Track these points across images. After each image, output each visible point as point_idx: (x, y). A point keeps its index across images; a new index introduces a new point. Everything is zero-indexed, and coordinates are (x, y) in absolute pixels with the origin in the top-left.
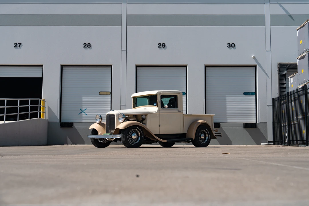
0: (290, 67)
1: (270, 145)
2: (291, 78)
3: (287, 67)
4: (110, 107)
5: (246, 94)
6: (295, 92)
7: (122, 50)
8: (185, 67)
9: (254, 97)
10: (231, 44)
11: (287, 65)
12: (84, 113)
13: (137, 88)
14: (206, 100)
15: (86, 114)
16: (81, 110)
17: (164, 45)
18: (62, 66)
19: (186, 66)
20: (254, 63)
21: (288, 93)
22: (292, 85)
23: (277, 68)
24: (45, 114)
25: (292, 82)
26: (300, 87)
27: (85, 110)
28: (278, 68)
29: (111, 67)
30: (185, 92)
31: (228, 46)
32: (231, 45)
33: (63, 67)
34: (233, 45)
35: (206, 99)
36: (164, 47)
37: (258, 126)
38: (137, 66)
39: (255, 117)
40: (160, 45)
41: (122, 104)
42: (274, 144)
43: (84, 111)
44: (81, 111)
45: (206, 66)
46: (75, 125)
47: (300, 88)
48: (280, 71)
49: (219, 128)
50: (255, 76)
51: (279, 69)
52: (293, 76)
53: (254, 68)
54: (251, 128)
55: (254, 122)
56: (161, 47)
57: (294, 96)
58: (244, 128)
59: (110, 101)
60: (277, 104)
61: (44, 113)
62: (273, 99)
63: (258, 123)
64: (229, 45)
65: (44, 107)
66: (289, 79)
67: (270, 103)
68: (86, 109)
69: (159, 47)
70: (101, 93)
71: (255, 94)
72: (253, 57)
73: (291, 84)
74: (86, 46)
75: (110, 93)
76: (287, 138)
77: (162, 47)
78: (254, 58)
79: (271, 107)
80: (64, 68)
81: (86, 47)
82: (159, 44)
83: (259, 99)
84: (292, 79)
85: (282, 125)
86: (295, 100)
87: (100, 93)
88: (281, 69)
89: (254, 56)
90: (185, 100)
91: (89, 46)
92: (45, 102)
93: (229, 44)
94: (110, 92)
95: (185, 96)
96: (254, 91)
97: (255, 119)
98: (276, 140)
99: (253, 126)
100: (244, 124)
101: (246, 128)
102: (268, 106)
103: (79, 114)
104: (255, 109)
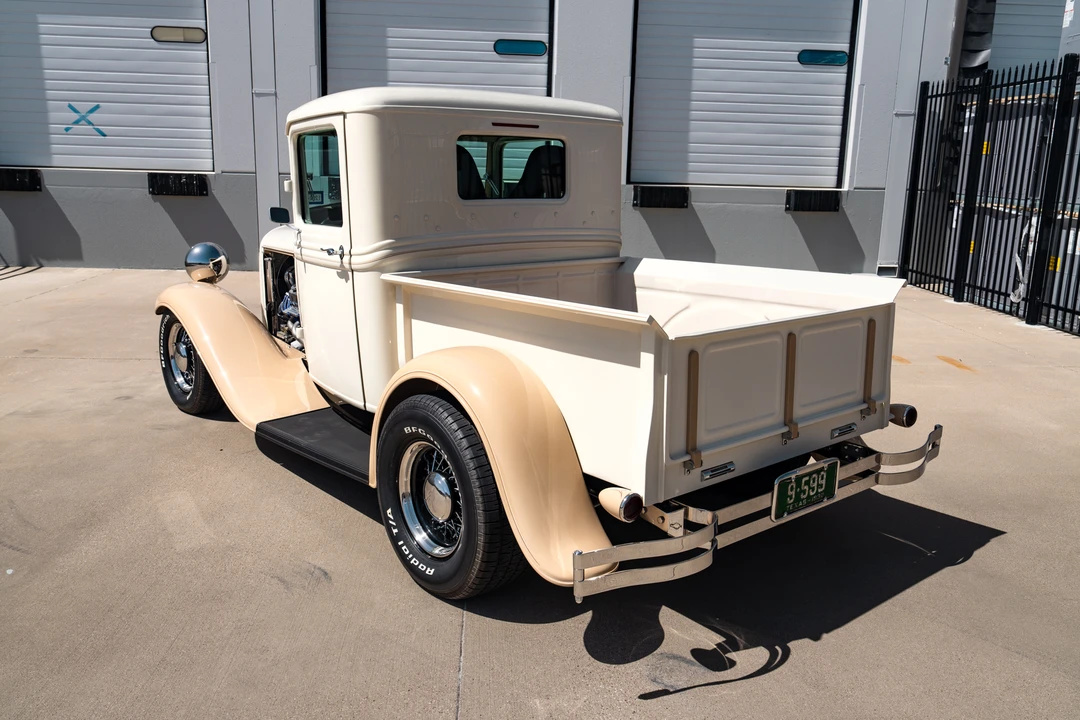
4: (207, 102)
5: (809, 58)
9: (840, 74)
12: (90, 123)
13: (329, 17)
14: (637, 81)
15: (99, 130)
16: (76, 111)
27: (92, 111)
30: (546, 40)
35: (636, 76)
37: (845, 204)
39: (836, 163)
41: (257, 90)
43: (92, 117)
44: (76, 116)
46: (49, 184)
49: (683, 207)
54: (819, 210)
55: (827, 183)
58: (787, 209)
59: (206, 71)
60: (937, 106)
62: (925, 86)
63: (846, 187)
67: (910, 104)
68: (97, 107)
70: (160, 34)
71: (849, 58)
75: (199, 35)
76: (1022, 286)
79: (910, 124)
83: (862, 85)
87: (157, 33)
90: (545, 78)
94: (204, 28)
95: (545, 58)
96: (845, 47)
97: (835, 170)
98: (913, 264)
99: (827, 202)
100: (789, 193)
101: (795, 210)
102: (897, 115)
103: (67, 129)
104: (838, 129)
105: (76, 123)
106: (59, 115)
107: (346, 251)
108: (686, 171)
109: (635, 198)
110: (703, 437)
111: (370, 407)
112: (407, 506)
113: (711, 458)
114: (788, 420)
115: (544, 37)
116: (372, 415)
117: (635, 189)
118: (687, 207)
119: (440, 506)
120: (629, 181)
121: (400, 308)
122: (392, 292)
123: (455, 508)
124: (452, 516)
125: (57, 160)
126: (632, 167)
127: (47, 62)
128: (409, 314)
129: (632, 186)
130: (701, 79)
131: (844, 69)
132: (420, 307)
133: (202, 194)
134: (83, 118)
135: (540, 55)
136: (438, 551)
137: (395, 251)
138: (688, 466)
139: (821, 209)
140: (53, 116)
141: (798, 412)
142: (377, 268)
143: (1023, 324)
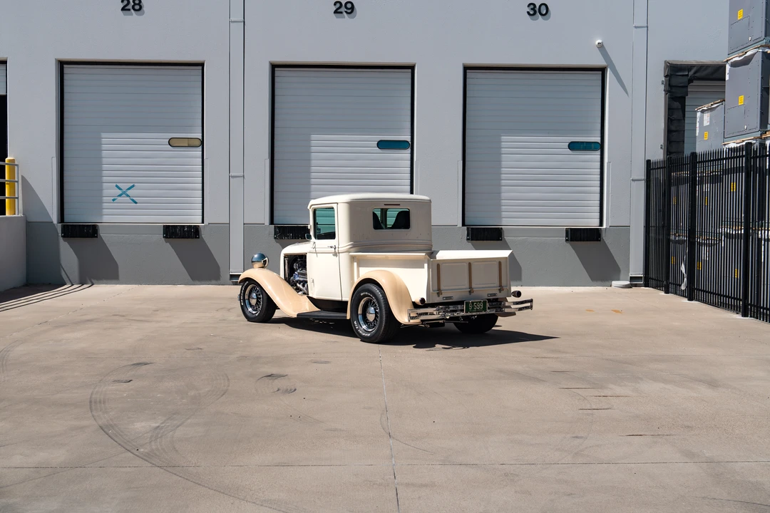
0: (697, 75)
1: (636, 286)
2: (703, 112)
3: (691, 73)
4: (201, 181)
5: (574, 146)
6: (716, 157)
7: (232, 19)
8: (410, 70)
9: (596, 156)
10: (538, 7)
11: (689, 67)
12: (128, 196)
13: (276, 129)
14: (466, 163)
15: (133, 200)
16: (120, 189)
17: (349, 6)
18: (62, 65)
19: (412, 68)
20: (599, 61)
21: (694, 155)
22: (706, 134)
23: (663, 75)
24: (16, 200)
25: (706, 123)
26: (732, 145)
27: (129, 189)
28: (666, 76)
29: (201, 67)
30: (409, 140)
31: (528, 13)
32: (537, 9)
33: (65, 66)
34: (543, 7)
35: (466, 160)
36: (349, 11)
37: (604, 235)
38: (274, 67)
39: (598, 211)
40: (338, 5)
41: (232, 174)
42: (646, 285)
43: (129, 192)
44: (120, 192)
45: (467, 69)
46: (103, 234)
47: (731, 149)
48: (669, 85)
49: (499, 240)
50: (600, 97)
51: (668, 78)
52: (710, 110)
53: (598, 75)
54: (587, 241)
55: (593, 223)
56: (341, 13)
57: (711, 169)
58: (566, 240)
59: (201, 163)
60: (660, 175)
61: (13, 198)
62: (648, 162)
63: (604, 226)
64: (533, 9)
65: (13, 182)
66: (699, 114)
67: (640, 173)
68: (133, 186)
69: (336, 12)
70: (174, 142)
71: (601, 146)
72: (597, 43)
73: (703, 128)
74: (127, 8)
75: (198, 143)
76: (685, 279)
77: (346, 12)
78: (601, 46)
79: (642, 185)
80: (67, 69)
81: (129, 10)
82: (335, 4)
83: (609, 162)
84: (707, 117)
85: (672, 237)
86: (715, 179)
87: (172, 142)
88: (675, 81)
89: (600, 41)
90: (409, 162)
91: (137, 7)
92: (16, 167)
93: (532, 6)
94: (201, 138)
95: (409, 151)
96: (598, 139)
97: (598, 215)
98: (652, 275)
99: (593, 235)
100: (567, 230)
101: (571, 241)
102: (633, 180)
103: (114, 200)
104: (598, 189)
105: (120, 196)
106: (109, 191)
107: (337, 247)
108: (500, 217)
109: (468, 235)
110: (442, 287)
111: (344, 299)
112: (360, 317)
113: (445, 294)
114: (470, 287)
115: (408, 138)
116: (347, 302)
117: (468, 229)
118: (501, 240)
119: (371, 317)
120: (463, 224)
121: (355, 264)
122: (353, 259)
123: (376, 316)
124: (375, 319)
125: (106, 219)
126: (466, 216)
127: (104, 160)
128: (359, 266)
129: (466, 227)
130: (507, 161)
131: (599, 152)
132: (362, 263)
133: (196, 238)
134: (124, 193)
135: (406, 148)
136: (370, 330)
137: (354, 246)
138: (439, 294)
139: (588, 239)
140: (105, 192)
141: (473, 286)
142: (348, 251)
143: (685, 300)
